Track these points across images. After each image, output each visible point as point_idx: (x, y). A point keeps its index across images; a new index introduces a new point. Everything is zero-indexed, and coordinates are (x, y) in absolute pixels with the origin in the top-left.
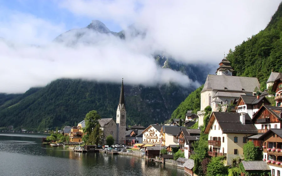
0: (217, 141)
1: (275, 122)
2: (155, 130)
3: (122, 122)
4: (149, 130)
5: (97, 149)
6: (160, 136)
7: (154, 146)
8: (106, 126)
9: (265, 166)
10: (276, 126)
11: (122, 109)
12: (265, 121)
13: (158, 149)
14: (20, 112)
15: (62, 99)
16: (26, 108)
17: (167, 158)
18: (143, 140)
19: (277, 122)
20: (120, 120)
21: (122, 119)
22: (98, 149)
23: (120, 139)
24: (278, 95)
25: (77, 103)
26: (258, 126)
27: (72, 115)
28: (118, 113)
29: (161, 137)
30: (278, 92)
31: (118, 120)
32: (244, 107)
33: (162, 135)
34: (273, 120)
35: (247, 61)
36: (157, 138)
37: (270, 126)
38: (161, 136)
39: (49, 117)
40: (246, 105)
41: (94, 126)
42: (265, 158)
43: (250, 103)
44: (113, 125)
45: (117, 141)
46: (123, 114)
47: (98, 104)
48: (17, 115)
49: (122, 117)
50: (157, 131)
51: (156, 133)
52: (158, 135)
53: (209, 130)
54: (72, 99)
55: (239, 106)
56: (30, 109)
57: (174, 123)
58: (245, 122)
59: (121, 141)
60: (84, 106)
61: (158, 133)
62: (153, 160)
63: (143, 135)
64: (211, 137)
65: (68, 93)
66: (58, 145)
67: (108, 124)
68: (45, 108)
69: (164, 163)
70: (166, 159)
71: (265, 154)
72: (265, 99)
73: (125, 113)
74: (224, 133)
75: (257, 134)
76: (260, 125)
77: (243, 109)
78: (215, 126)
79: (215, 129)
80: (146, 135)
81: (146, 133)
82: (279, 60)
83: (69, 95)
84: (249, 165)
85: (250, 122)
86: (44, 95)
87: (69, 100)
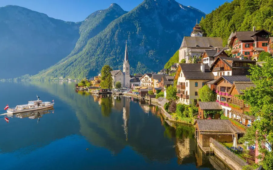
0: (183, 86)
1: (228, 70)
2: (148, 77)
4: (144, 77)
7: (147, 88)
8: (116, 75)
9: (218, 106)
10: (229, 73)
11: (127, 63)
12: (220, 70)
14: (67, 68)
15: (94, 58)
16: (70, 64)
17: (152, 97)
18: (141, 84)
19: (229, 70)
23: (126, 84)
24: (234, 49)
26: (215, 74)
28: (124, 66)
30: (234, 46)
31: (124, 71)
32: (208, 59)
33: (153, 80)
34: (226, 68)
35: (214, 25)
37: (224, 73)
39: (86, 70)
40: (209, 58)
42: (218, 99)
43: (212, 56)
44: (121, 74)
46: (128, 67)
47: (118, 60)
48: (65, 69)
49: (127, 69)
50: (150, 78)
51: (149, 79)
52: (151, 81)
53: (178, 77)
55: (204, 59)
56: (73, 65)
58: (204, 71)
61: (150, 79)
62: (144, 99)
63: (141, 81)
64: (179, 82)
67: (117, 73)
68: (83, 64)
69: (151, 101)
71: (218, 96)
72: (223, 52)
73: (128, 66)
74: (186, 79)
75: (214, 80)
76: (217, 73)
77: (206, 61)
78: (182, 74)
79: (182, 76)
80: (143, 81)
81: (143, 79)
82: (238, 22)
83: (98, 55)
84: (204, 105)
85: (209, 70)
86: (82, 56)
87: (98, 59)
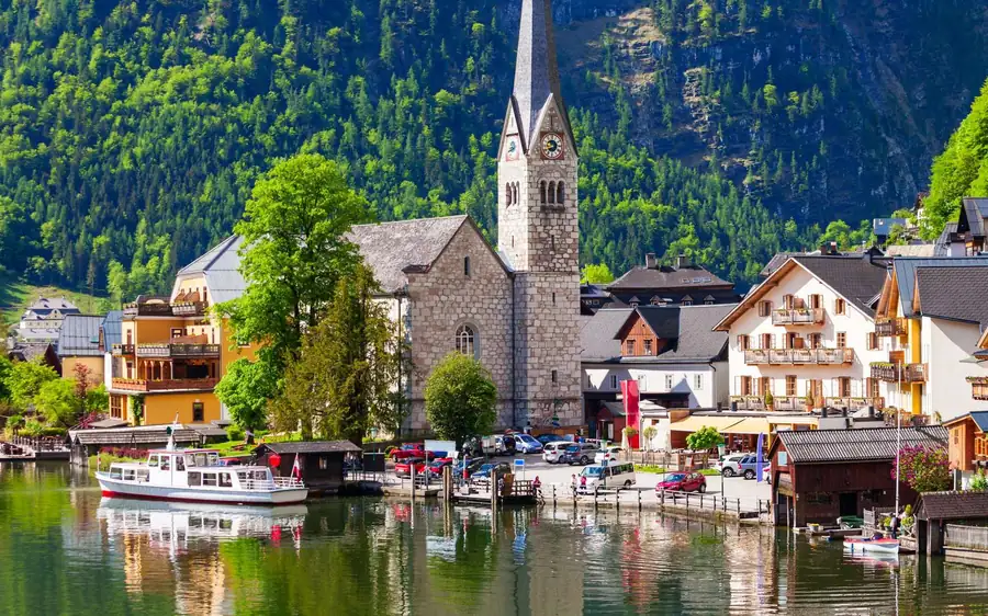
2: (829, 296)
3: (542, 240)
4: (780, 303)
5: (360, 477)
6: (874, 345)
11: (542, 134)
13: (877, 452)
17: (955, 521)
18: (736, 387)
20: (533, 227)
21: (546, 222)
22: (370, 477)
23: (535, 388)
25: (118, 103)
27: (85, 207)
28: (513, 168)
29: (882, 356)
31: (515, 230)
33: (895, 330)
36: (849, 363)
38: (886, 341)
41: (318, 289)
44: (475, 271)
45: (516, 401)
46: (556, 177)
49: (547, 199)
50: (849, 306)
51: (838, 323)
52: (859, 342)
54: (73, 70)
57: (973, 232)
59: (548, 402)
60: (178, 130)
61: (854, 325)
63: (734, 345)
65: (37, 22)
66: (30, 451)
67: (432, 261)
70: (950, 528)
73: (567, 166)
80: (756, 342)
81: (759, 327)
87: (51, 86)
